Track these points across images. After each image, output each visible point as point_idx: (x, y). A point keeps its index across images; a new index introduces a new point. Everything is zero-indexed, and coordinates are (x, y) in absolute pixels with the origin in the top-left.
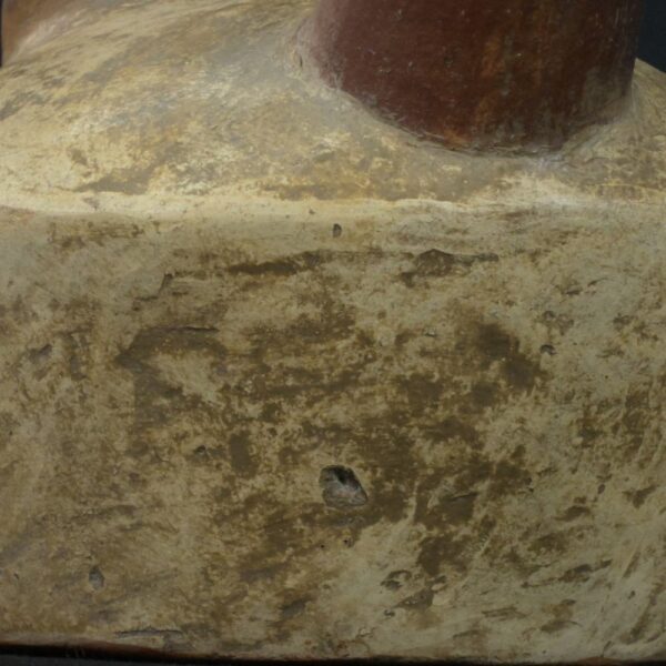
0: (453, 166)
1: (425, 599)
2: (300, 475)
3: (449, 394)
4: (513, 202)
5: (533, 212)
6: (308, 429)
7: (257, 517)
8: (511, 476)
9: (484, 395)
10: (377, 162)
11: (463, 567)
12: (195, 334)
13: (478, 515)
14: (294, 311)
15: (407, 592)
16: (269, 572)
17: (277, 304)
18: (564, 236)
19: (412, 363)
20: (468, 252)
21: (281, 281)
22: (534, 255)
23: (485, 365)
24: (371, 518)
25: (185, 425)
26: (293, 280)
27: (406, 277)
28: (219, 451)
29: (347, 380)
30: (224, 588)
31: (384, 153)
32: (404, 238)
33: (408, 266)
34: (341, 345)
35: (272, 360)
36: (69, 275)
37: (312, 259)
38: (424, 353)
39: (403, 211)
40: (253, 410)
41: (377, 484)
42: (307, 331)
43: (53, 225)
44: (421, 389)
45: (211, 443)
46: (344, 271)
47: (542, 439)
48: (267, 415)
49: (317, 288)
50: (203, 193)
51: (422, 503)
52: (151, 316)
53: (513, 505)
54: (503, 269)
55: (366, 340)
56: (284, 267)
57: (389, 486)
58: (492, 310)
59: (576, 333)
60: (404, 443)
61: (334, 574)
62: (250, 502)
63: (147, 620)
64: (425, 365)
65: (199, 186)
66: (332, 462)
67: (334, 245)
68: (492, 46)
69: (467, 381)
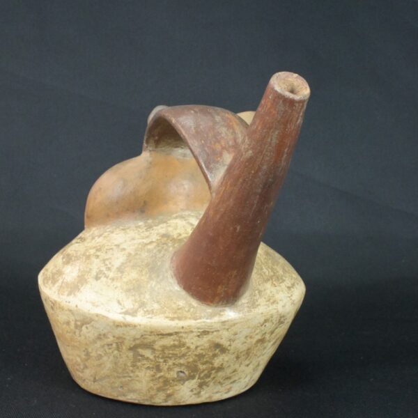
0: (210, 310)
1: (199, 393)
2: (172, 373)
3: (207, 356)
4: (224, 319)
5: (228, 321)
6: (174, 364)
7: (161, 380)
8: (220, 369)
9: (215, 355)
10: (192, 309)
11: (208, 386)
12: (149, 346)
13: (212, 376)
14: (172, 343)
15: (195, 392)
16: (164, 390)
17: (168, 341)
18: (234, 325)
19: (199, 351)
20: (212, 330)
21: (169, 337)
22: (228, 329)
23: (215, 350)
24: (188, 380)
25: (145, 362)
26: (172, 337)
27: (198, 336)
28: (153, 368)
29: (184, 355)
30: (153, 393)
31: (194, 307)
32: (198, 328)
33: (199, 334)
34: (182, 349)
35: (166, 352)
36: (118, 332)
37: (176, 333)
38: (201, 349)
39: (199, 323)
40: (162, 360)
41: (190, 373)
42: (175, 346)
43: (114, 322)
44: (200, 356)
45: (151, 366)
46: (184, 335)
47: (227, 361)
48: (165, 361)
49: (177, 338)
50: (151, 318)
51: (199, 376)
52: (138, 342)
53: (220, 374)
54: (220, 333)
55: (188, 348)
56: (170, 335)
57: (192, 374)
58: (218, 340)
59: (236, 342)
60: (196, 366)
61: (179, 390)
62: (160, 377)
63: (134, 397)
64: (202, 351)
65: (150, 316)
66: (179, 370)
67: (182, 330)
68: (220, 287)
69: (211, 354)
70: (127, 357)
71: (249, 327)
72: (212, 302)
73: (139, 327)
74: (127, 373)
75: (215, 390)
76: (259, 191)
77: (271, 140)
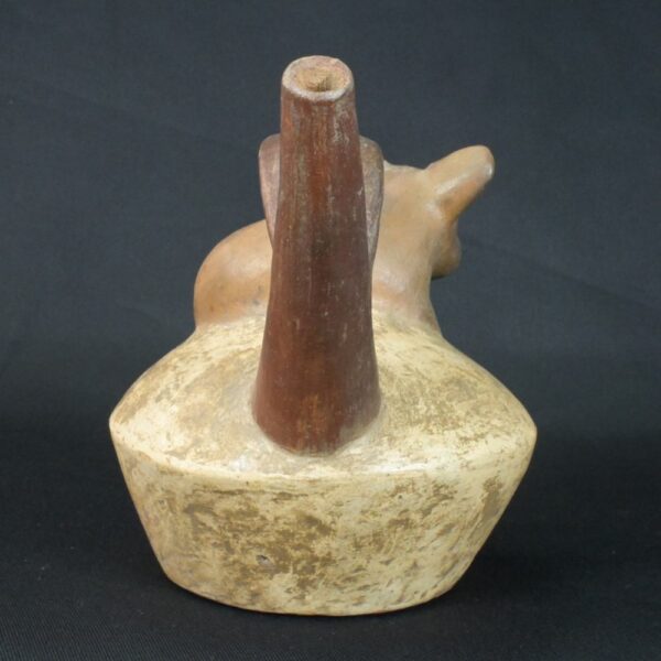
0: (291, 459)
1: (302, 597)
2: (249, 557)
3: (297, 536)
4: (312, 476)
5: (319, 480)
6: (249, 543)
7: (237, 567)
8: (327, 561)
9: (311, 537)
10: (264, 456)
11: (315, 588)
12: (207, 509)
13: (318, 572)
14: (237, 507)
15: (294, 594)
16: (245, 584)
17: (231, 504)
18: (333, 488)
19: (281, 526)
20: (297, 493)
21: (231, 497)
22: (322, 494)
23: (310, 528)
24: (277, 571)
25: (209, 535)
26: (235, 498)
27: (275, 500)
28: (220, 545)
29: (259, 531)
30: (231, 586)
31: (268, 453)
32: (272, 487)
33: (275, 497)
34: (255, 519)
35: (232, 520)
36: (166, 481)
37: (241, 492)
38: (285, 523)
39: (271, 479)
40: (230, 535)
41: (277, 562)
42: (241, 513)
43: (157, 465)
44: (287, 535)
45: (218, 542)
46: (252, 496)
47: (338, 550)
48: (235, 536)
49: (243, 501)
50: (203, 464)
51: (295, 569)
52: (191, 500)
53: (330, 570)
54: (311, 499)
55: (263, 518)
56: (232, 493)
57: (281, 563)
58: (309, 512)
59: (345, 517)
60: (285, 551)
61: (267, 587)
62: (234, 562)
63: (209, 591)
64: (286, 527)
65: (202, 460)
66: (259, 554)
67: (248, 488)
68: (299, 423)
69: (304, 533)
70: (185, 523)
71: (363, 496)
72: (294, 446)
73: (185, 476)
74: (191, 549)
75: (332, 598)
76: (309, 259)
77: (299, 171)
